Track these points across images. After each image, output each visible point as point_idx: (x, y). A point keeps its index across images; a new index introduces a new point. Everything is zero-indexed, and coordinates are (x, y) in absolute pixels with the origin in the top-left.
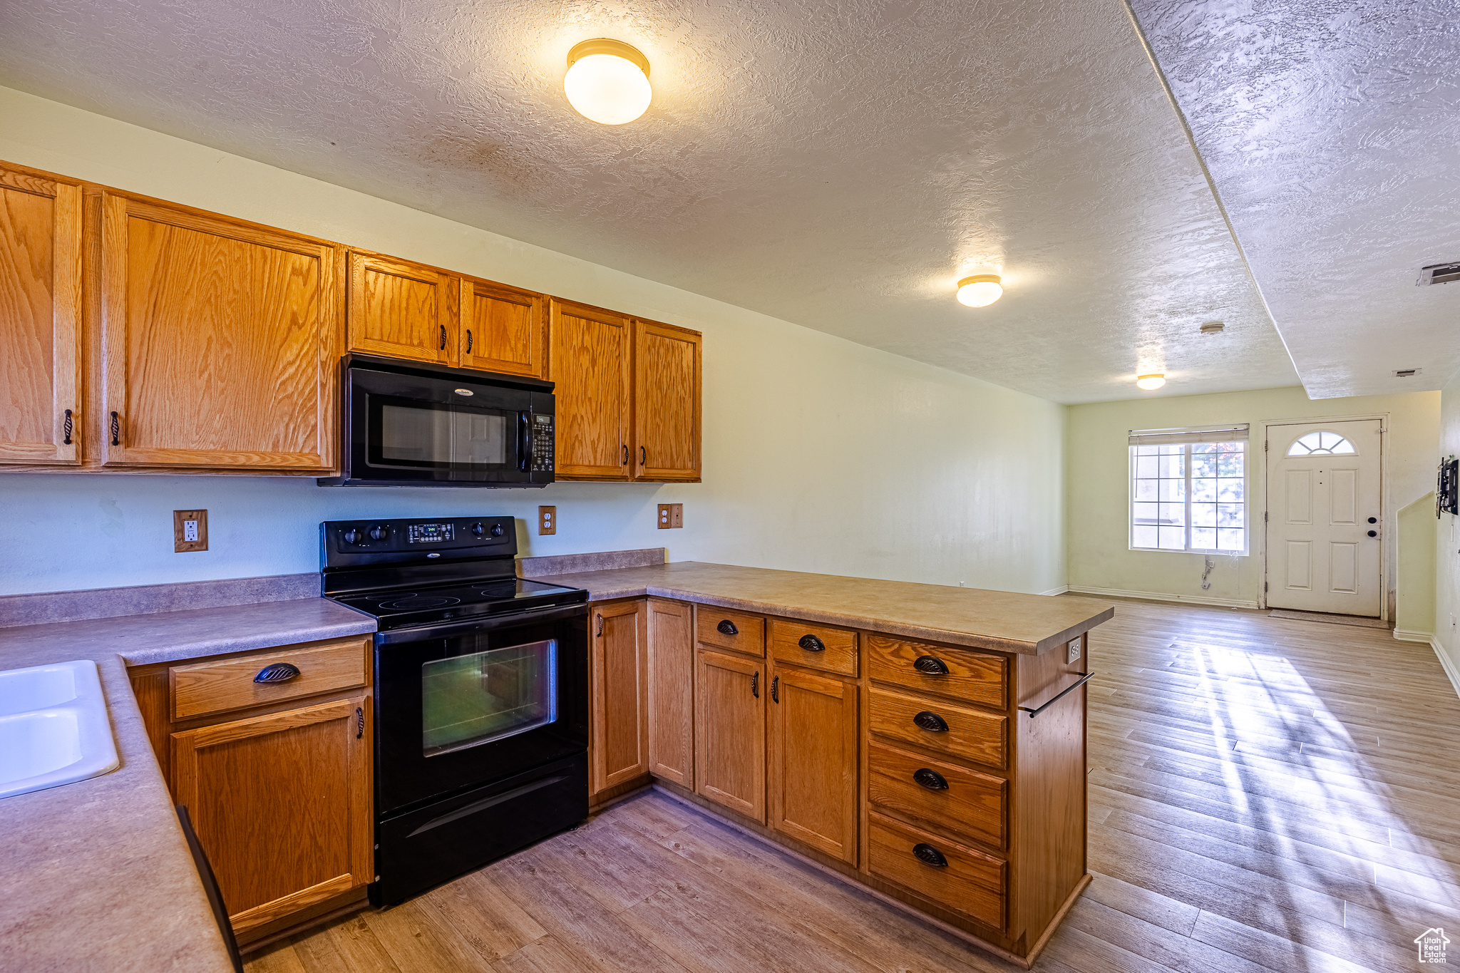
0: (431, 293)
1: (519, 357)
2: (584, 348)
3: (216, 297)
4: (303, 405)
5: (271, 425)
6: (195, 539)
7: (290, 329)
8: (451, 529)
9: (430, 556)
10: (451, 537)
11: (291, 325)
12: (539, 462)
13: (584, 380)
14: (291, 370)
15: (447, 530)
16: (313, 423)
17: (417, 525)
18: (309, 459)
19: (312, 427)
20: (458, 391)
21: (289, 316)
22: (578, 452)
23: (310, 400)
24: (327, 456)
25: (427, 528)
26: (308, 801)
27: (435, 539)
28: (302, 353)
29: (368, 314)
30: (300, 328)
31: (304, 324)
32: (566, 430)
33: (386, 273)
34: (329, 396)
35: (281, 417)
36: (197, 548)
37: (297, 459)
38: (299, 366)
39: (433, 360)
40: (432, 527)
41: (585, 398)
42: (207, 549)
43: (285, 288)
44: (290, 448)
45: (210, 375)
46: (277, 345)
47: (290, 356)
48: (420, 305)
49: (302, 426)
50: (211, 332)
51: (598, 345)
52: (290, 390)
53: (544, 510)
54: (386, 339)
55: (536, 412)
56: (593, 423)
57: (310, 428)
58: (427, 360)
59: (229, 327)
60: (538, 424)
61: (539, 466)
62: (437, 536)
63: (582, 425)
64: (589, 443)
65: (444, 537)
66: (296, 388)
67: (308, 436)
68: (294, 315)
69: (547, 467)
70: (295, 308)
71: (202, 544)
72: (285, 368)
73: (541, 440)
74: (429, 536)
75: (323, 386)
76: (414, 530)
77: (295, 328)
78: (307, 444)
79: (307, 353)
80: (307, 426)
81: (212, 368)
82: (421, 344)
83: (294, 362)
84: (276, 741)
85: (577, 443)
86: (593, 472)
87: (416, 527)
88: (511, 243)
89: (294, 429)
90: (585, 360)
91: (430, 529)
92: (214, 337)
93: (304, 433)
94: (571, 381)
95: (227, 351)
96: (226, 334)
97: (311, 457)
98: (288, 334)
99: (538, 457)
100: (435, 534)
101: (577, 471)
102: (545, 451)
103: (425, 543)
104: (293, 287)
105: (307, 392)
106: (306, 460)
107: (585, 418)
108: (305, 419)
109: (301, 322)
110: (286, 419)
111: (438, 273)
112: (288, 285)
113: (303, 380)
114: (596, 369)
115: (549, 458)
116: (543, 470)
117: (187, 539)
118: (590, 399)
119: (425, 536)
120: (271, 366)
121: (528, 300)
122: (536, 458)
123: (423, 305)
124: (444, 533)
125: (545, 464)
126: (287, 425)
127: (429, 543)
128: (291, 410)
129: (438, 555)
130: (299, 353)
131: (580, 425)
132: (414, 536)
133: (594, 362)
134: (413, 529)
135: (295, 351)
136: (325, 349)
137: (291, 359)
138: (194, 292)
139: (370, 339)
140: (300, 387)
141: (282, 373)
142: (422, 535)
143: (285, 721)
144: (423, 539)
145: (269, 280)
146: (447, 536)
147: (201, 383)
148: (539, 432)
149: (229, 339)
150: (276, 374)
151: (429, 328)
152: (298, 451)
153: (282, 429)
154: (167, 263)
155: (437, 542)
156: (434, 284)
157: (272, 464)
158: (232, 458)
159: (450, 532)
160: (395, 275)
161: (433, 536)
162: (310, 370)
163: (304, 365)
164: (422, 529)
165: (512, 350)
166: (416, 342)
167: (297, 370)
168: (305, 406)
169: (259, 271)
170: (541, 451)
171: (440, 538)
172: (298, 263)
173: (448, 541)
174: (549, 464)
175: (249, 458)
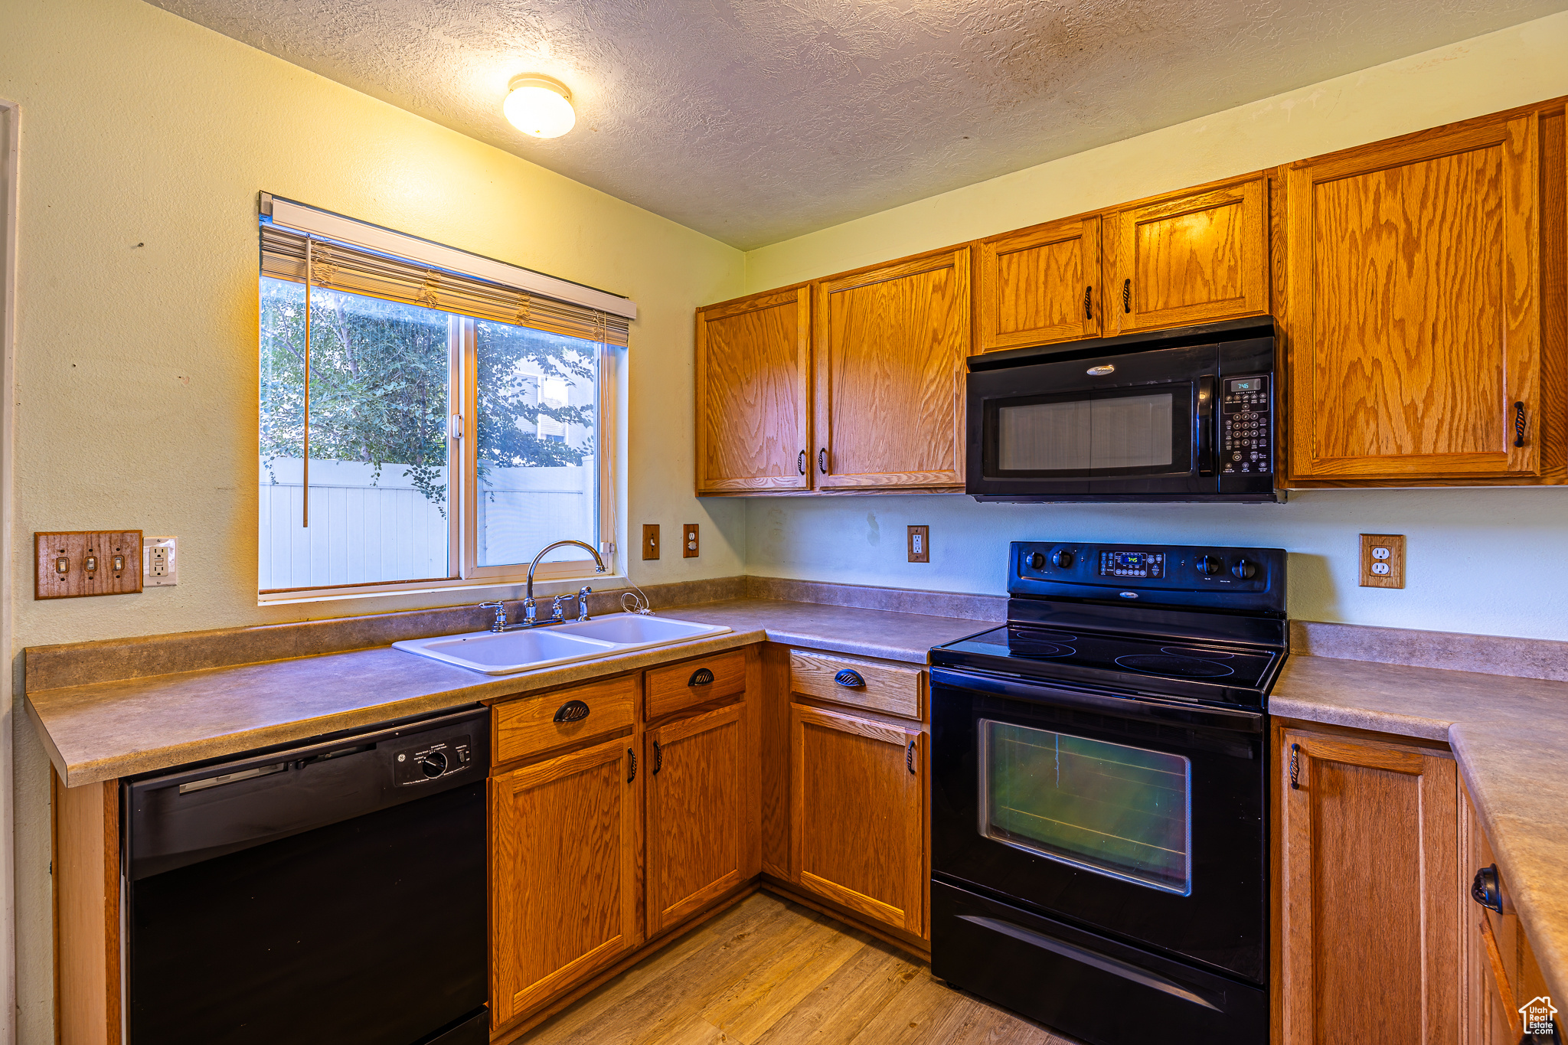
0: (1077, 251)
1: (1220, 290)
2: (1379, 227)
3: (880, 337)
4: (943, 421)
5: (917, 444)
6: (920, 551)
7: (931, 348)
8: (1162, 561)
9: (1123, 594)
10: (1161, 572)
11: (932, 344)
12: (1237, 457)
13: (1380, 290)
14: (933, 388)
15: (1156, 562)
16: (950, 437)
17: (1113, 552)
18: (945, 475)
19: (950, 442)
20: (1091, 371)
21: (930, 335)
22: (1365, 431)
23: (948, 415)
24: (961, 472)
25: (1127, 556)
26: (873, 813)
27: (1137, 573)
28: (941, 369)
29: (1002, 305)
30: (939, 344)
31: (943, 338)
32: (1332, 394)
33: (1020, 250)
34: (962, 407)
35: (925, 436)
36: (921, 559)
37: (936, 476)
38: (940, 381)
39: (1077, 337)
40: (1134, 557)
41: (1385, 324)
42: (928, 561)
43: (928, 308)
44: (931, 466)
45: (876, 407)
46: (922, 367)
47: (931, 375)
48: (1062, 270)
49: (942, 442)
50: (877, 370)
51: (1423, 205)
52: (932, 407)
53: (1370, 541)
54: (1021, 327)
55: (1230, 375)
56: (1410, 368)
57: (948, 443)
58: (1070, 338)
59: (888, 360)
60: (1233, 394)
61: (1237, 466)
62: (1140, 570)
63: (1377, 379)
64: (1396, 409)
65: (1150, 572)
66: (937, 405)
67: (946, 452)
68: (935, 332)
69: (1254, 466)
70: (935, 325)
71: (924, 557)
72: (928, 387)
73: (1241, 421)
74: (1127, 569)
75: (958, 397)
76: (1108, 559)
77: (936, 345)
78: (946, 460)
79: (946, 366)
80: (945, 442)
81: (877, 400)
82: (1063, 320)
83: (935, 379)
84: (851, 741)
85: (1361, 416)
86: (1410, 468)
87: (1111, 555)
88: (1287, 101)
89: (935, 446)
90: (1385, 250)
91: (1130, 559)
92: (879, 373)
93: (943, 449)
94: (1345, 301)
95: (887, 383)
96: (886, 368)
97: (947, 473)
98: (930, 352)
99: (1234, 449)
100: (1137, 567)
101: (1358, 469)
102: (1250, 438)
103: (1122, 577)
104: (934, 304)
105: (946, 407)
106: (943, 476)
107: (1386, 363)
108: (944, 434)
109: (940, 337)
110: (929, 438)
111: (1083, 220)
112: (930, 304)
113: (942, 397)
114: (1418, 258)
115: (1259, 450)
116: (1246, 470)
117: (915, 551)
118: (1400, 324)
119: (1122, 568)
120: (918, 388)
121: (1235, 192)
122: (1231, 453)
123: (1065, 270)
124: (1151, 566)
125: (1250, 461)
126: (930, 442)
127: (1127, 578)
128: (933, 427)
129: (1135, 595)
130: (939, 369)
131: (1370, 380)
132: (1107, 567)
133: (1410, 247)
134: (1107, 557)
135: (936, 368)
136: (959, 359)
137: (933, 377)
138: (866, 338)
139: (1005, 333)
140: (940, 403)
141: (925, 393)
142: (1119, 566)
143: (855, 725)
144: (1118, 572)
145: (915, 306)
146: (1155, 571)
147: (870, 415)
148: (1238, 408)
149: (889, 372)
150: (921, 395)
151: (1073, 296)
152: (939, 468)
153: (926, 448)
154: (851, 321)
155: (1139, 578)
156: (1079, 237)
157: (917, 482)
158: (888, 479)
159: (1160, 565)
160: (1030, 248)
161: (1134, 569)
162: (948, 384)
163: (943, 380)
164: (1119, 559)
165: (1206, 283)
166: (1056, 322)
167: (937, 386)
168: (944, 422)
169: (908, 299)
170: (1241, 439)
171: (1143, 573)
172: (937, 279)
173: (1154, 577)
174: (1259, 461)
175: (899, 478)
